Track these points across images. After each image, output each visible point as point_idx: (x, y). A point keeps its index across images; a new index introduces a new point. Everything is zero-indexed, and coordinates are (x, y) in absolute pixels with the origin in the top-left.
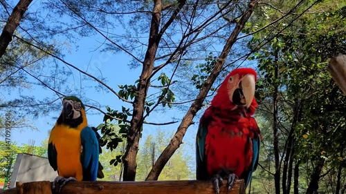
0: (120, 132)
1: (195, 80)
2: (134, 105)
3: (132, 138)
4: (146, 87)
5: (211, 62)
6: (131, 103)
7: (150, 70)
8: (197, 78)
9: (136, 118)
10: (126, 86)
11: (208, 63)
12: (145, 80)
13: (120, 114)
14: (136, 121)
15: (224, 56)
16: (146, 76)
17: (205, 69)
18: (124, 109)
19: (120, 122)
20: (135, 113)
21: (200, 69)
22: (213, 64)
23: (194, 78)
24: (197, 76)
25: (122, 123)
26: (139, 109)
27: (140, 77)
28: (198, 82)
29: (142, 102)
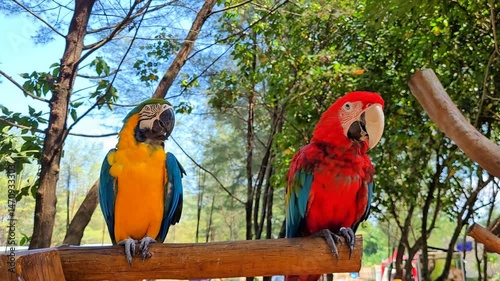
0: (25, 148)
1: (139, 68)
2: (51, 106)
3: (49, 158)
4: (71, 77)
5: (163, 42)
6: (46, 101)
7: (78, 49)
8: (141, 65)
9: (55, 126)
10: (35, 74)
11: (160, 43)
12: (69, 65)
13: (26, 118)
14: (56, 131)
15: (192, 37)
16: (70, 60)
17: (154, 53)
18: (32, 111)
19: (24, 131)
20: (54, 117)
21: (146, 51)
22: (166, 45)
23: (137, 66)
24: (142, 62)
25: (29, 134)
26: (60, 111)
27: (62, 61)
28: (144, 71)
29: (64, 100)
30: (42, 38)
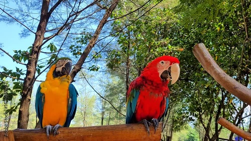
0: (14, 88)
1: (72, 49)
2: (27, 67)
3: (26, 93)
4: (37, 53)
5: (84, 36)
6: (25, 64)
7: (42, 39)
9: (29, 77)
10: (20, 51)
11: (83, 36)
12: (37, 47)
13: (14, 73)
14: (29, 79)
16: (37, 44)
17: (79, 41)
18: (18, 69)
19: (13, 80)
20: (28, 73)
21: (76, 41)
22: (85, 38)
23: (71, 48)
24: (74, 46)
25: (16, 81)
26: (32, 69)
27: (33, 45)
28: (75, 51)
29: (34, 64)
30: (24, 34)
